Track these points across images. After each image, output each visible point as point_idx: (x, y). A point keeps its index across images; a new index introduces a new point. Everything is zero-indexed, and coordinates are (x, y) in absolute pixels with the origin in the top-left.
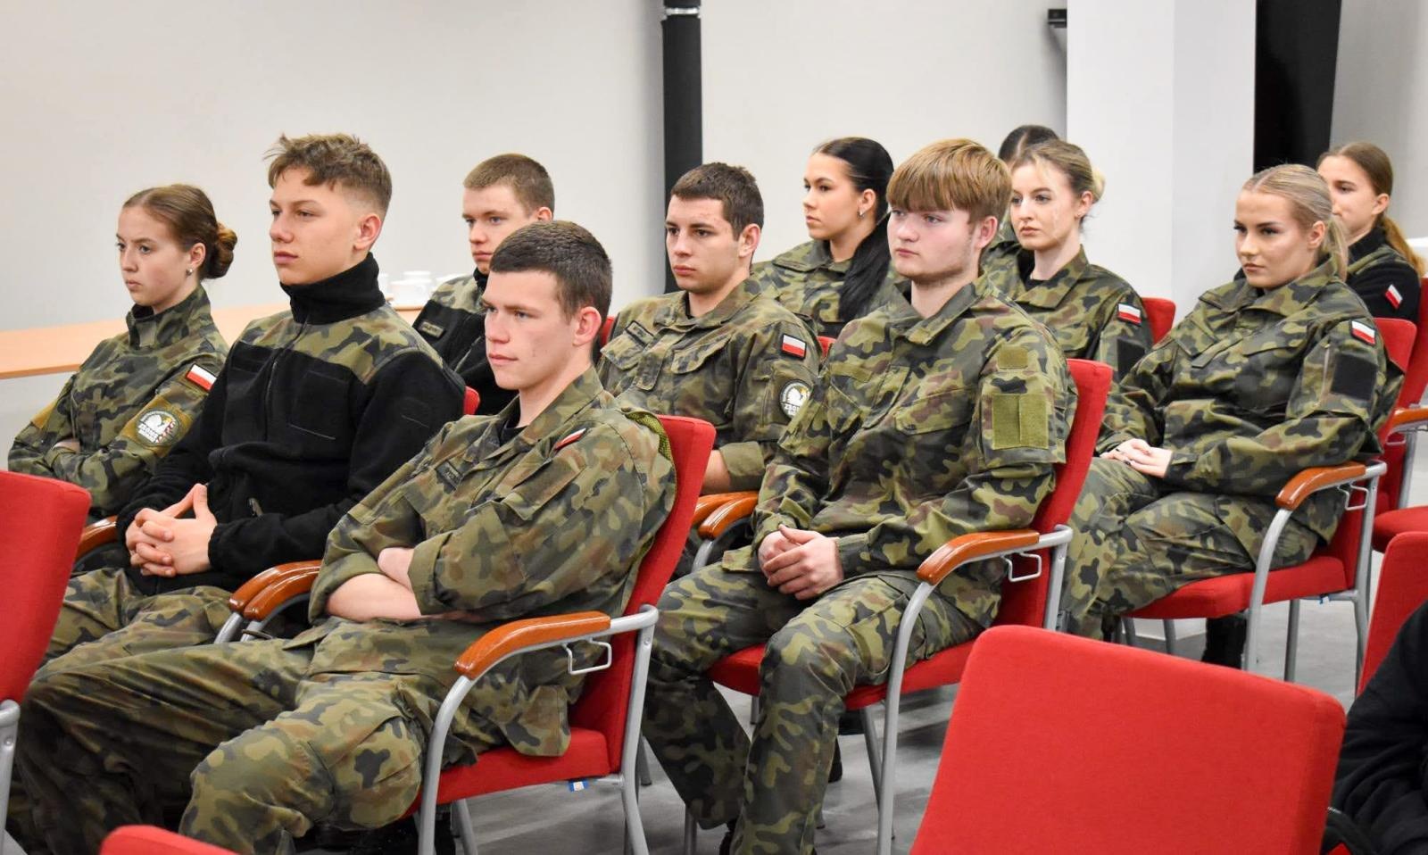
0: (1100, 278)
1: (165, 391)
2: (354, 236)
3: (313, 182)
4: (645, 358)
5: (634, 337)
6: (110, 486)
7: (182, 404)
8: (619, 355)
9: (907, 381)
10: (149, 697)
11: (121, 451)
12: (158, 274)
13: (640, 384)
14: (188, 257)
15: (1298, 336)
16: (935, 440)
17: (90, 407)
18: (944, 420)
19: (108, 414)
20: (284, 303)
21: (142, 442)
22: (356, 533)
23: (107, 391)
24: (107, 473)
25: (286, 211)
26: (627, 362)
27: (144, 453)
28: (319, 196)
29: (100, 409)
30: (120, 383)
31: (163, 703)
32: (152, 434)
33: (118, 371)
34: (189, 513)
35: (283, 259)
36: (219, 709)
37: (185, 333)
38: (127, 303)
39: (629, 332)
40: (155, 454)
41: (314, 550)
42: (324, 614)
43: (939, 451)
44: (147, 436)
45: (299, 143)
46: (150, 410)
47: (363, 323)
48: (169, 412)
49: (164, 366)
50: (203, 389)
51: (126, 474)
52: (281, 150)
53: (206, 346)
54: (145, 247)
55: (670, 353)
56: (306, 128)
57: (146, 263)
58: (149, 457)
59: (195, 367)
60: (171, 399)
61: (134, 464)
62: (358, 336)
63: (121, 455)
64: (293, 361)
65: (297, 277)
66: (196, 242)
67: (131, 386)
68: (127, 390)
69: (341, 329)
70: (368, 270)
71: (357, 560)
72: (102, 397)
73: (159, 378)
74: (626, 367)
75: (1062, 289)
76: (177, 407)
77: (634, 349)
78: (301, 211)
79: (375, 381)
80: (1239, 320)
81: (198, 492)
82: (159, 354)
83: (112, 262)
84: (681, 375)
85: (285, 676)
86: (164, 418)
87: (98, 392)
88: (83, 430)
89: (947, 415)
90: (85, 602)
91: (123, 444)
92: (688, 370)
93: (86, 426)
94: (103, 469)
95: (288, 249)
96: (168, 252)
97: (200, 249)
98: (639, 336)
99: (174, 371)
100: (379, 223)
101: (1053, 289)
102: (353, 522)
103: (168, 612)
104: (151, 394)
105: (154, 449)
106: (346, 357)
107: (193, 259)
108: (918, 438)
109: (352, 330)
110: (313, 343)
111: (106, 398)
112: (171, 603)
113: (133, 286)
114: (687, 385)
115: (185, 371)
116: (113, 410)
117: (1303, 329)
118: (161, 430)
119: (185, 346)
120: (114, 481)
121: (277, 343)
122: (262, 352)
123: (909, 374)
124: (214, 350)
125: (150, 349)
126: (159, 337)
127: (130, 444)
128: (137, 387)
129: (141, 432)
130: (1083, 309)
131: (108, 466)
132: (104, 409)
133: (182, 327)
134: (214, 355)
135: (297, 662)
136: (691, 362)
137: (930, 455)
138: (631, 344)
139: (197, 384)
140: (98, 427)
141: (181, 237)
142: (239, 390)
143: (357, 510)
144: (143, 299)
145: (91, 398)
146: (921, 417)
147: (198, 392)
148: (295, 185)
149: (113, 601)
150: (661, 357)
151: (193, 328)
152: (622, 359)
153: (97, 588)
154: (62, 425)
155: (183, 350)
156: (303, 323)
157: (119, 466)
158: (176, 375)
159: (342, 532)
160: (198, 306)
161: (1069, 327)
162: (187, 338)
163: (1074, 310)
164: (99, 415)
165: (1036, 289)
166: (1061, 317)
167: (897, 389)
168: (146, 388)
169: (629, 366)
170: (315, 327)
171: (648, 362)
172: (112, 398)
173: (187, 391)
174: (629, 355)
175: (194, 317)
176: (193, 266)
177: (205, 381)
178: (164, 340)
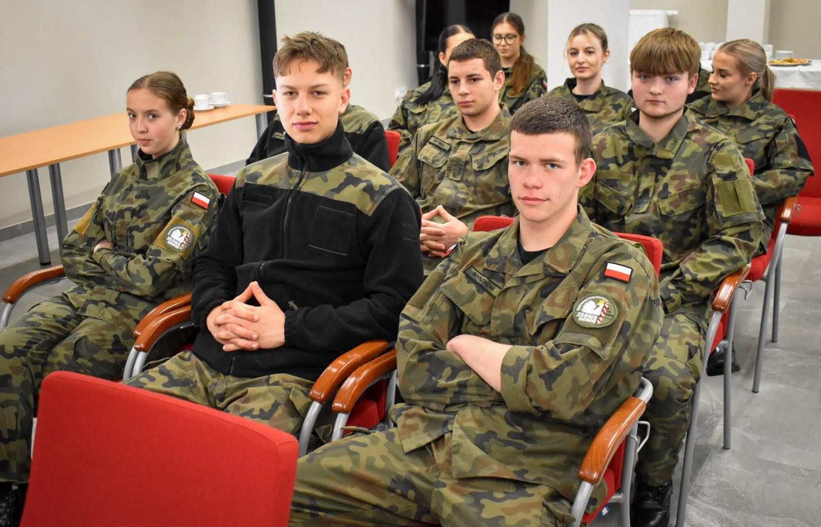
0: (616, 93)
1: (180, 212)
3: (322, 71)
4: (452, 160)
5: (437, 147)
6: (153, 282)
7: (191, 220)
8: (431, 158)
9: (657, 181)
10: (309, 511)
11: (159, 258)
12: (161, 132)
13: (451, 176)
14: (177, 119)
15: (770, 131)
16: (686, 218)
17: (122, 224)
18: (690, 205)
19: (137, 228)
21: (171, 250)
23: (134, 213)
24: (151, 273)
26: (437, 163)
27: (174, 257)
29: (131, 225)
30: (143, 207)
31: (321, 513)
32: (177, 243)
33: (138, 197)
36: (364, 509)
37: (178, 168)
39: (431, 143)
40: (182, 258)
43: (688, 224)
44: (174, 245)
46: (173, 226)
47: (350, 170)
48: (185, 227)
49: (172, 193)
50: (202, 208)
51: (163, 273)
53: (196, 177)
54: (152, 115)
55: (469, 158)
57: (153, 127)
58: (179, 261)
59: (196, 193)
60: (184, 217)
61: (170, 266)
62: (351, 179)
63: (159, 261)
64: (304, 199)
66: (182, 108)
67: (152, 209)
68: (150, 211)
69: (336, 175)
72: (132, 217)
73: (172, 202)
74: (439, 166)
75: (599, 101)
76: (188, 222)
77: (439, 154)
78: (317, 92)
79: (377, 213)
80: (720, 121)
82: (164, 183)
84: (480, 172)
85: (418, 482)
86: (182, 231)
87: (128, 215)
88: (118, 238)
89: (692, 202)
90: (179, 388)
91: (158, 252)
92: (485, 168)
93: (120, 236)
94: (148, 271)
95: (311, 119)
96: (166, 117)
97: (184, 113)
98: (440, 145)
99: (182, 197)
101: (594, 101)
104: (169, 214)
105: (181, 254)
107: (179, 120)
108: (675, 218)
109: (345, 176)
111: (135, 218)
114: (484, 178)
115: (190, 197)
116: (141, 225)
117: (771, 127)
118: (182, 240)
119: (182, 177)
120: (156, 278)
121: (280, 183)
123: (656, 176)
124: (204, 180)
125: (156, 180)
126: (161, 172)
127: (163, 252)
128: (156, 209)
129: (169, 242)
130: (613, 111)
131: (151, 269)
132: (135, 224)
133: (175, 164)
134: (205, 183)
135: (418, 466)
136: (485, 164)
137: (683, 227)
138: (436, 151)
139: (199, 205)
140: (132, 237)
141: (173, 107)
145: (123, 218)
146: (675, 204)
147: (200, 211)
149: (200, 385)
150: (464, 160)
151: (183, 165)
152: (434, 161)
153: (183, 374)
154: (98, 233)
155: (183, 181)
156: (302, 170)
157: (159, 269)
158: (183, 200)
160: (183, 150)
161: (610, 121)
162: (180, 172)
163: (609, 112)
164: (131, 229)
165: (584, 101)
166: (603, 116)
167: (651, 187)
168: (163, 210)
169: (441, 165)
170: (312, 174)
171: (454, 163)
172: (139, 217)
173: (194, 211)
174: (438, 158)
175: (182, 157)
176: (180, 124)
177: (204, 203)
178: (165, 174)
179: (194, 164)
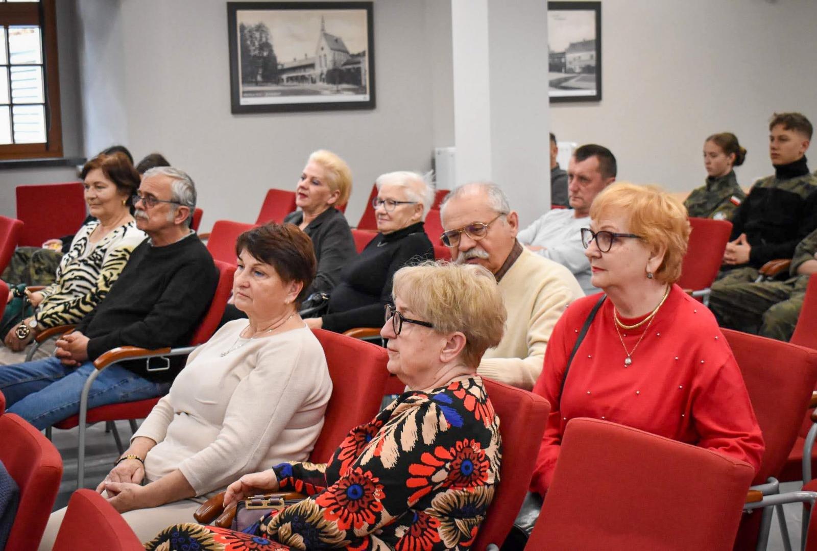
1: (722, 205)
2: (800, 148)
3: (787, 128)
7: (729, 210)
12: (718, 165)
14: (728, 158)
17: (693, 211)
20: (772, 172)
22: (805, 247)
23: (699, 206)
25: (776, 139)
28: (789, 134)
29: (697, 212)
30: (705, 203)
33: (703, 199)
34: (740, 243)
35: (774, 156)
36: (763, 301)
38: (706, 174)
41: (790, 254)
42: (796, 274)
45: (780, 115)
46: (717, 212)
47: (803, 179)
48: (724, 212)
49: (721, 197)
50: (737, 205)
52: (774, 118)
53: (736, 190)
54: (713, 155)
56: (782, 110)
57: (714, 161)
59: (733, 197)
60: (724, 208)
62: (801, 183)
64: (776, 191)
65: (779, 162)
66: (732, 153)
67: (709, 204)
68: (707, 205)
69: (794, 181)
70: (804, 160)
71: (807, 256)
73: (719, 201)
76: (727, 211)
78: (782, 139)
79: (809, 198)
81: (743, 236)
82: (719, 193)
83: (701, 161)
85: (785, 291)
86: (723, 214)
87: (696, 207)
95: (776, 152)
96: (721, 157)
97: (733, 155)
99: (725, 198)
100: (808, 143)
102: (804, 244)
103: (738, 275)
104: (717, 207)
106: (798, 190)
107: (730, 159)
110: (784, 186)
112: (738, 272)
113: (709, 169)
115: (729, 199)
121: (770, 186)
122: (764, 189)
124: (740, 192)
125: (714, 191)
126: (718, 187)
128: (712, 204)
132: (699, 212)
133: (726, 184)
135: (790, 288)
139: (734, 203)
141: (726, 152)
142: (756, 203)
143: (805, 240)
144: (712, 174)
147: (733, 206)
148: (780, 130)
151: (730, 184)
155: (727, 191)
158: (726, 200)
159: (800, 247)
162: (728, 187)
164: (697, 214)
168: (714, 205)
170: (785, 180)
172: (701, 208)
173: (730, 206)
175: (730, 180)
176: (730, 161)
177: (737, 202)
178: (720, 188)
179: (737, 184)
